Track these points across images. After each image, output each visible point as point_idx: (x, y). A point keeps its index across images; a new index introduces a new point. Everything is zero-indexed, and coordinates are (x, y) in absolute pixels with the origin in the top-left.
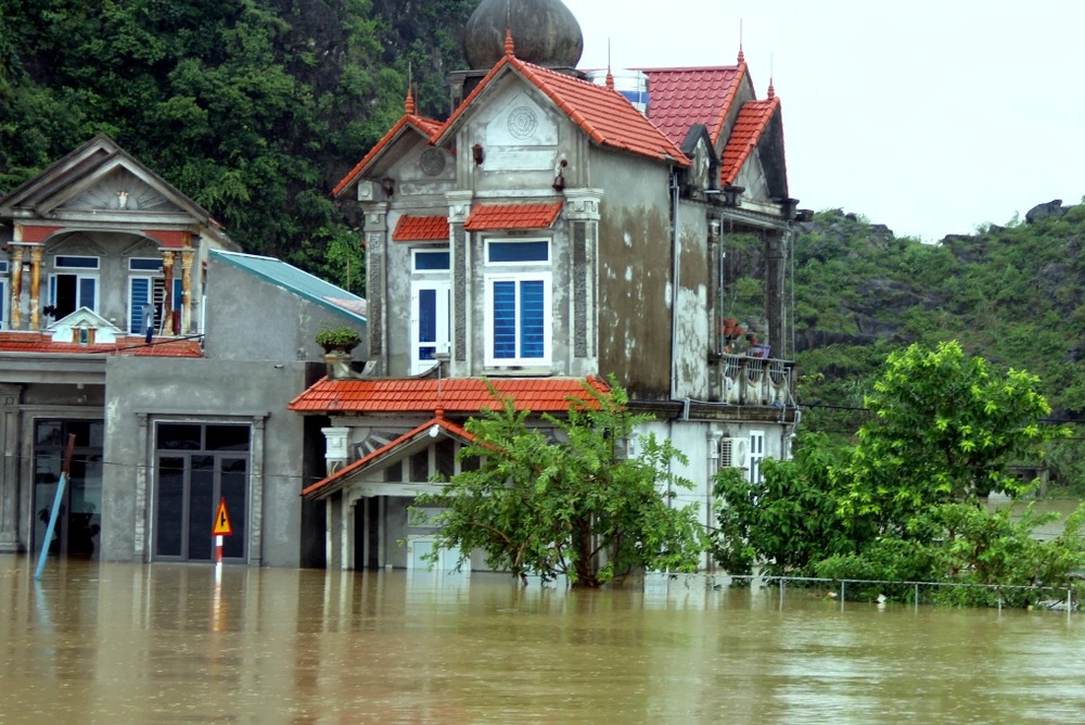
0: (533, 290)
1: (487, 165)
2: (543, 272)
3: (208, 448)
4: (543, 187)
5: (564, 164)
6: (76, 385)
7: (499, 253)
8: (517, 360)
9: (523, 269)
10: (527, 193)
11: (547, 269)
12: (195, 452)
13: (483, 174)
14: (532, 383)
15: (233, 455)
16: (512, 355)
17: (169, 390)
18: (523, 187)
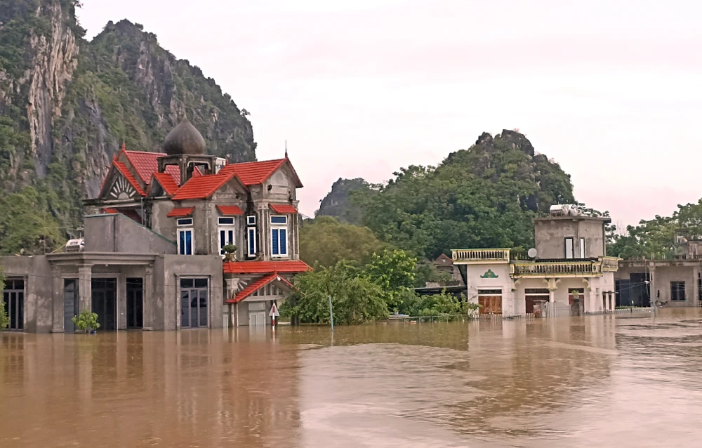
0: (283, 232)
1: (271, 191)
2: (285, 227)
3: (196, 287)
4: (285, 199)
5: (289, 192)
6: (104, 265)
7: (274, 220)
8: (280, 255)
9: (280, 225)
10: (281, 201)
11: (286, 225)
12: (192, 289)
13: (269, 194)
14: (286, 262)
15: (203, 289)
16: (277, 253)
17: (184, 266)
18: (279, 199)
